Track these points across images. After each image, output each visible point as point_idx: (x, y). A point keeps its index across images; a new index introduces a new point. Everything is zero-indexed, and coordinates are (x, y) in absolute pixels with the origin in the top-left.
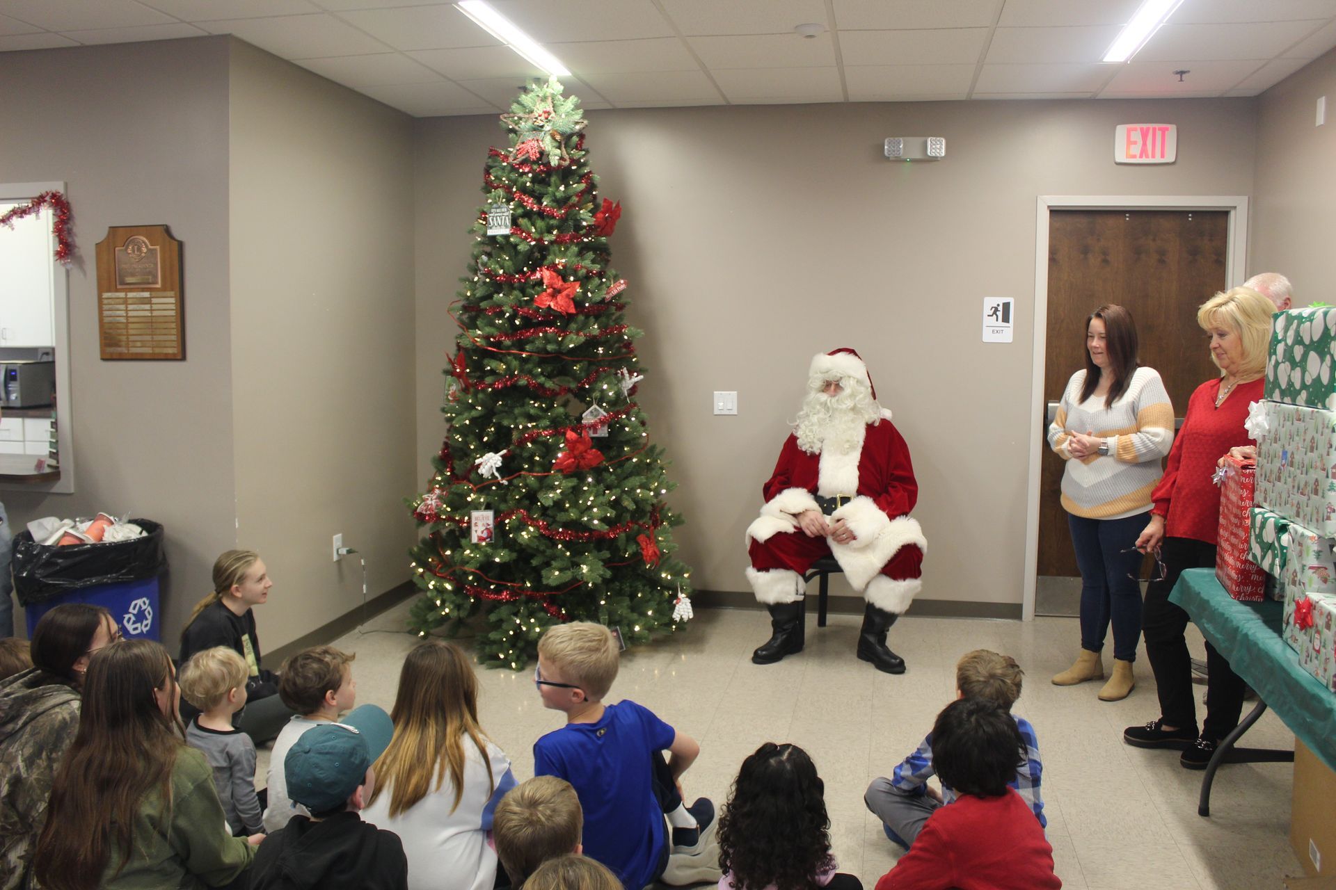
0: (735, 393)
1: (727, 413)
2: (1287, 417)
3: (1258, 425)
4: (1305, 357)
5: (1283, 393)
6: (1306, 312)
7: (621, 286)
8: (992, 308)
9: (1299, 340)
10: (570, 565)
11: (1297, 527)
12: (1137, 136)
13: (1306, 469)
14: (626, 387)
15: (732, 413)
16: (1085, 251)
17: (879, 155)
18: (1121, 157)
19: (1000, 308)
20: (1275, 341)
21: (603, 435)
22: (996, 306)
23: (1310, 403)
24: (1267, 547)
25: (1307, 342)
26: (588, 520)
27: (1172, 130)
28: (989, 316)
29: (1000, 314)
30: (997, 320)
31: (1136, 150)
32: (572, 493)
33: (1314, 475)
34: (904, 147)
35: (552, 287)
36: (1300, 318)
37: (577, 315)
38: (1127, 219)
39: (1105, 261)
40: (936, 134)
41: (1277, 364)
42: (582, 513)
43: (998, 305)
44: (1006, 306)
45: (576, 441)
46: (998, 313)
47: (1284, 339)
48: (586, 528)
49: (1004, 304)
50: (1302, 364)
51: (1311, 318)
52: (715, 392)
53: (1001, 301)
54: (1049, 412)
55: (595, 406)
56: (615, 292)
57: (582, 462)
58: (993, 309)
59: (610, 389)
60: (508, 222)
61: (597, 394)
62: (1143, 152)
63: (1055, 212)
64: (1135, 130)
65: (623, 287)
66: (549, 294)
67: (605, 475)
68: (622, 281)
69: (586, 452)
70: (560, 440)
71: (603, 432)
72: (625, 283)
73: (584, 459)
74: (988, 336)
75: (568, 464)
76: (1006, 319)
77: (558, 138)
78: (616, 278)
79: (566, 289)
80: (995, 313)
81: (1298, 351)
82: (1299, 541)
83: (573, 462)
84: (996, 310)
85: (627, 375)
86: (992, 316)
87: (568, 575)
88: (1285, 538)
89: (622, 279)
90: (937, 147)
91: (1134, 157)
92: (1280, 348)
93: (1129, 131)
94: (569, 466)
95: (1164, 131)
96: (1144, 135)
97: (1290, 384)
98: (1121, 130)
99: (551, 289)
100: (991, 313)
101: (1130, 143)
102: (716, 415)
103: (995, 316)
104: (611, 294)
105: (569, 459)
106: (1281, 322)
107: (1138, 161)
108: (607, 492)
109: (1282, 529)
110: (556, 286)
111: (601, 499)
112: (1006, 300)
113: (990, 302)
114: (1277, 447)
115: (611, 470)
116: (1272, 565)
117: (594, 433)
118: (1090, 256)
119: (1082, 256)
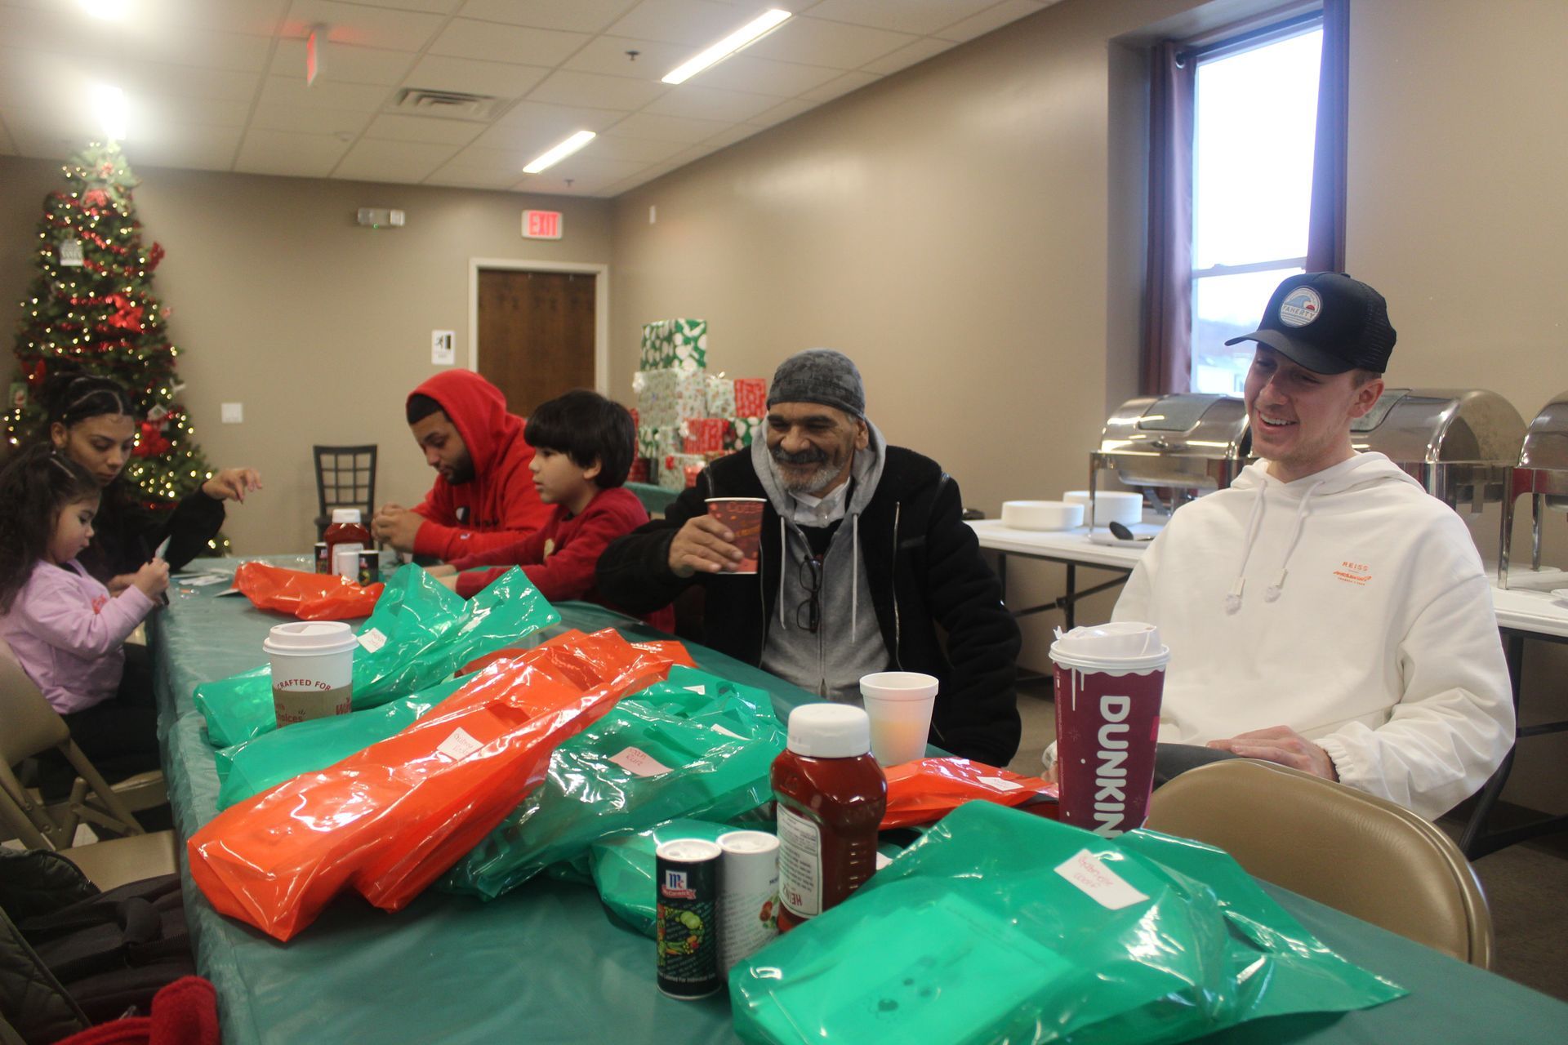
0: (239, 407)
1: (234, 421)
2: (655, 377)
3: (640, 384)
4: (661, 344)
5: (651, 366)
6: (660, 323)
8: (439, 338)
9: (658, 337)
11: (663, 428)
12: (537, 219)
13: (664, 399)
15: (237, 421)
16: (502, 298)
17: (354, 221)
18: (526, 232)
19: (444, 339)
20: (645, 340)
22: (441, 337)
23: (665, 367)
24: (647, 444)
25: (661, 336)
27: (559, 217)
28: (436, 344)
29: (444, 343)
30: (442, 348)
31: (537, 228)
33: (669, 400)
34: (375, 216)
36: (658, 327)
39: (515, 307)
40: (397, 208)
41: (647, 352)
43: (443, 337)
44: (449, 338)
46: (442, 342)
47: (650, 338)
49: (447, 336)
50: (660, 349)
51: (663, 326)
52: (224, 405)
53: (444, 333)
58: (439, 340)
60: (80, 255)
62: (542, 231)
63: (483, 272)
64: (535, 215)
74: (435, 360)
76: (449, 346)
77: (122, 190)
80: (440, 342)
81: (658, 343)
82: (665, 435)
84: (441, 340)
86: (439, 344)
88: (657, 437)
90: (397, 218)
91: (535, 233)
92: (648, 343)
93: (532, 216)
95: (554, 217)
96: (542, 218)
97: (655, 360)
98: (526, 215)
100: (438, 342)
101: (533, 224)
102: (226, 424)
106: (648, 330)
107: (537, 236)
109: (655, 432)
112: (448, 333)
113: (437, 334)
114: (650, 394)
116: (651, 453)
118: (505, 302)
119: (499, 302)
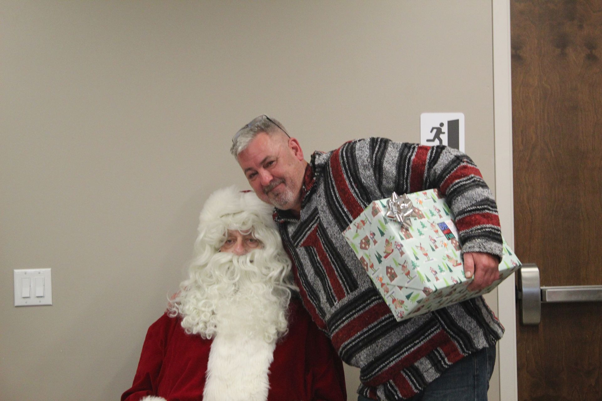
0: (47, 271)
1: (36, 302)
8: (433, 129)
15: (44, 302)
19: (445, 129)
22: (438, 126)
28: (428, 141)
29: (445, 136)
39: (591, 58)
43: (442, 125)
44: (453, 127)
46: (442, 136)
49: (450, 123)
52: (16, 271)
53: (446, 117)
54: (524, 282)
58: (435, 131)
80: (437, 136)
84: (439, 132)
86: (433, 141)
100: (431, 136)
102: (17, 307)
103: (437, 141)
112: (453, 116)
118: (569, 50)
119: (558, 51)
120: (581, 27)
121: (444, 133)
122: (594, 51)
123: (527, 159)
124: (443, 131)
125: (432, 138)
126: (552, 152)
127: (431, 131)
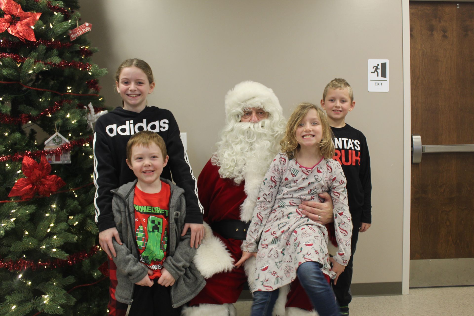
0: (185, 134)
7: (86, 28)
8: (374, 67)
10: (31, 294)
14: (91, 121)
16: (431, 29)
19: (380, 67)
21: (66, 162)
22: (377, 65)
26: (47, 248)
28: (372, 72)
29: (379, 71)
30: (378, 76)
32: (29, 220)
35: (9, 13)
37: (38, 44)
38: (458, 7)
39: (445, 36)
42: (41, 241)
43: (378, 65)
44: (384, 65)
45: (33, 167)
46: (378, 70)
48: (45, 256)
53: (380, 61)
54: (414, 143)
55: (57, 134)
56: (80, 33)
57: (41, 188)
58: (375, 68)
59: (73, 118)
61: (59, 122)
65: (88, 29)
66: (6, 20)
67: (69, 201)
68: (87, 24)
69: (44, 177)
70: (17, 166)
71: (66, 159)
72: (89, 26)
73: (44, 185)
74: (372, 87)
75: (25, 190)
76: (384, 74)
78: (81, 21)
79: (25, 18)
80: (376, 70)
83: (31, 189)
84: (377, 68)
85: (92, 110)
86: (374, 72)
87: (28, 307)
89: (88, 22)
94: (27, 193)
99: (9, 16)
100: (373, 70)
103: (376, 73)
104: (76, 35)
105: (27, 184)
108: (71, 217)
110: (14, 13)
111: (63, 225)
113: (373, 63)
115: (76, 196)
117: (56, 160)
118: (435, 33)
119: (429, 33)
120: (440, 22)
121: (379, 69)
122: (446, 33)
123: (415, 84)
124: (379, 68)
125: (373, 71)
126: (427, 81)
127: (373, 68)
